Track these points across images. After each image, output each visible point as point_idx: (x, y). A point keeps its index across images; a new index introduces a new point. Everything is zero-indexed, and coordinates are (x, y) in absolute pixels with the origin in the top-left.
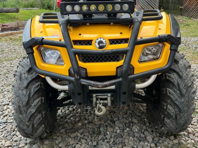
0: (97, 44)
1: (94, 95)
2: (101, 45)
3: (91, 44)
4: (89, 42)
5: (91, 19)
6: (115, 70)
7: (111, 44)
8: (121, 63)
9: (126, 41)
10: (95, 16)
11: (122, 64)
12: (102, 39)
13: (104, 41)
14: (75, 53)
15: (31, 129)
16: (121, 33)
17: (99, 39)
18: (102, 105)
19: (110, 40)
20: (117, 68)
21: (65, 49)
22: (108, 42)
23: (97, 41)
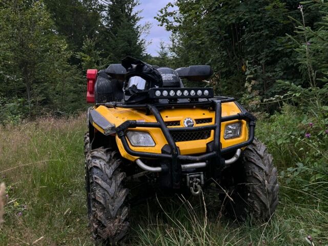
0: (185, 123)
1: (188, 174)
2: (189, 124)
3: (179, 125)
4: (177, 123)
5: (177, 103)
6: (205, 146)
7: (197, 123)
8: (211, 139)
9: (209, 120)
10: (180, 101)
11: (213, 140)
12: (189, 119)
13: (191, 121)
14: (171, 132)
16: (204, 114)
17: (187, 120)
19: (196, 120)
20: (207, 144)
21: (159, 129)
22: (194, 121)
23: (186, 121)
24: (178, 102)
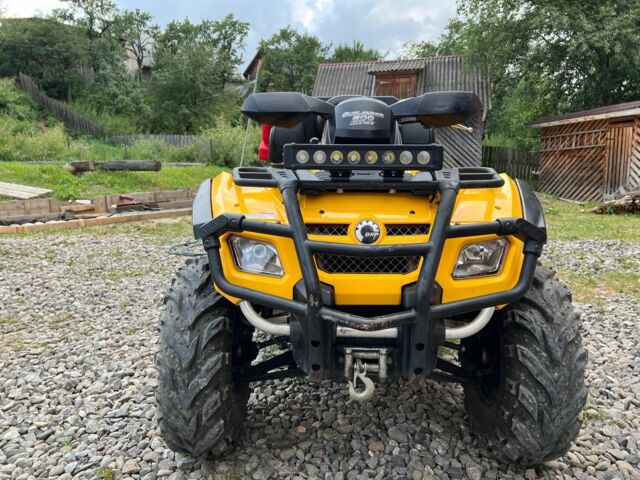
0: (358, 232)
1: (348, 350)
2: (367, 234)
3: (345, 234)
4: (341, 229)
5: (348, 181)
6: (399, 292)
7: (390, 234)
8: (412, 276)
9: (422, 228)
10: (357, 176)
11: (416, 279)
12: (370, 223)
13: (374, 227)
15: (194, 429)
16: (413, 212)
17: (365, 223)
18: (366, 376)
19: (387, 226)
20: (404, 288)
21: (290, 240)
22: (383, 230)
23: (360, 227)
24: (352, 178)
